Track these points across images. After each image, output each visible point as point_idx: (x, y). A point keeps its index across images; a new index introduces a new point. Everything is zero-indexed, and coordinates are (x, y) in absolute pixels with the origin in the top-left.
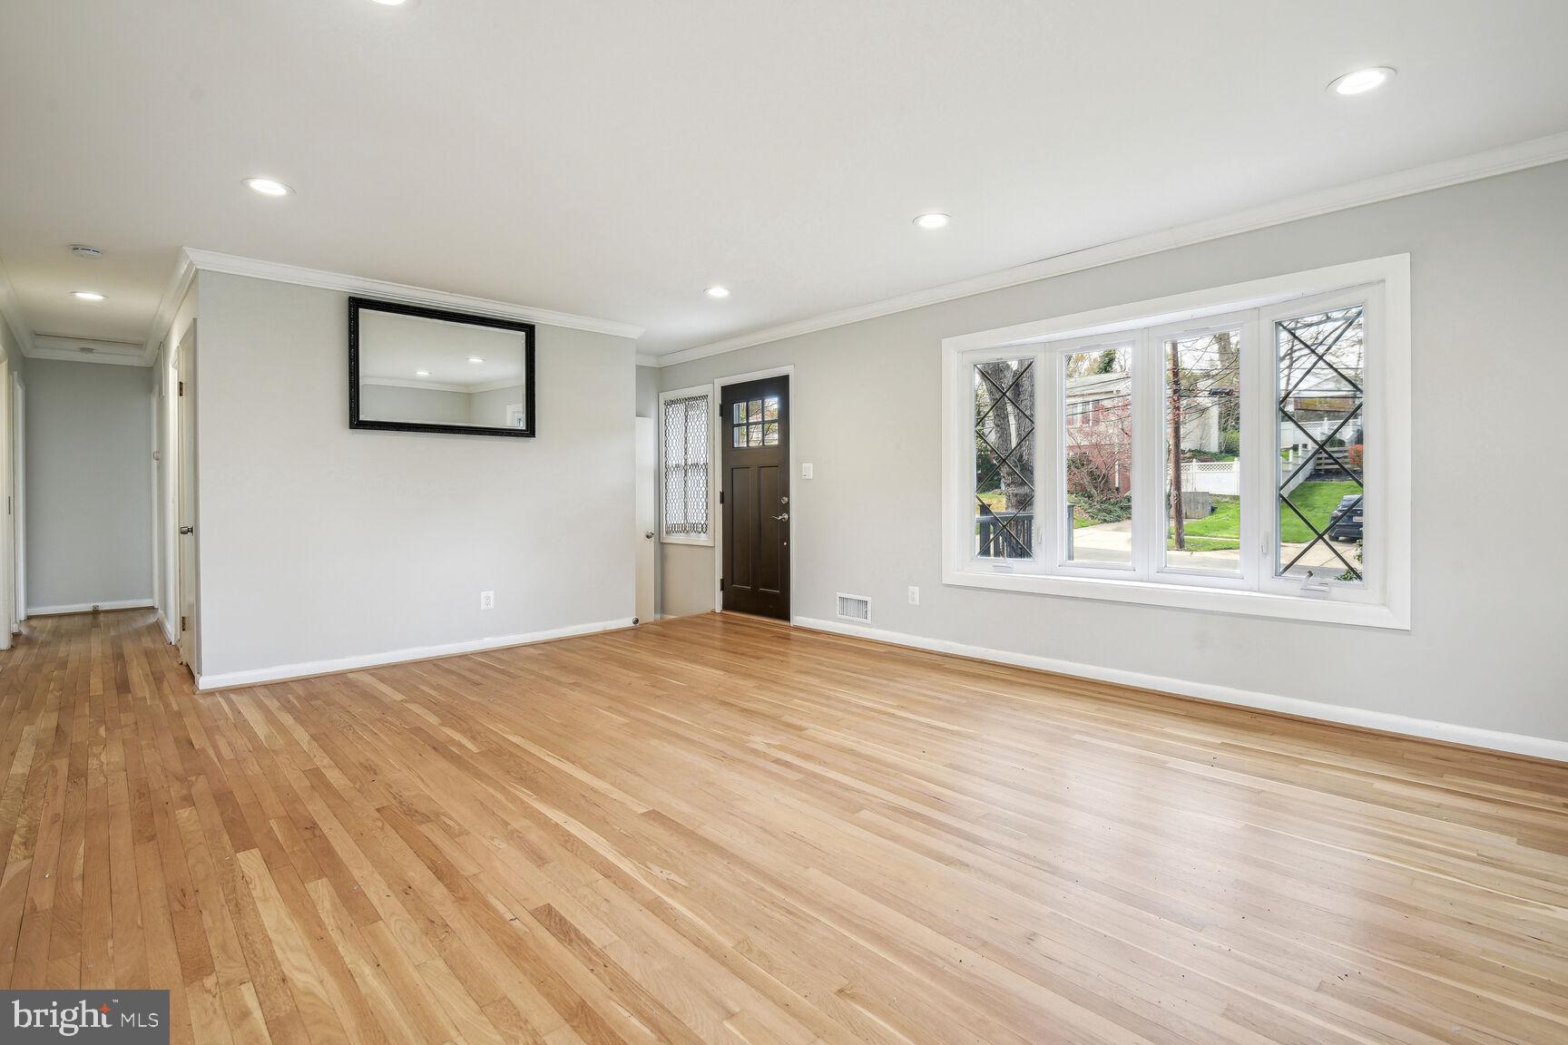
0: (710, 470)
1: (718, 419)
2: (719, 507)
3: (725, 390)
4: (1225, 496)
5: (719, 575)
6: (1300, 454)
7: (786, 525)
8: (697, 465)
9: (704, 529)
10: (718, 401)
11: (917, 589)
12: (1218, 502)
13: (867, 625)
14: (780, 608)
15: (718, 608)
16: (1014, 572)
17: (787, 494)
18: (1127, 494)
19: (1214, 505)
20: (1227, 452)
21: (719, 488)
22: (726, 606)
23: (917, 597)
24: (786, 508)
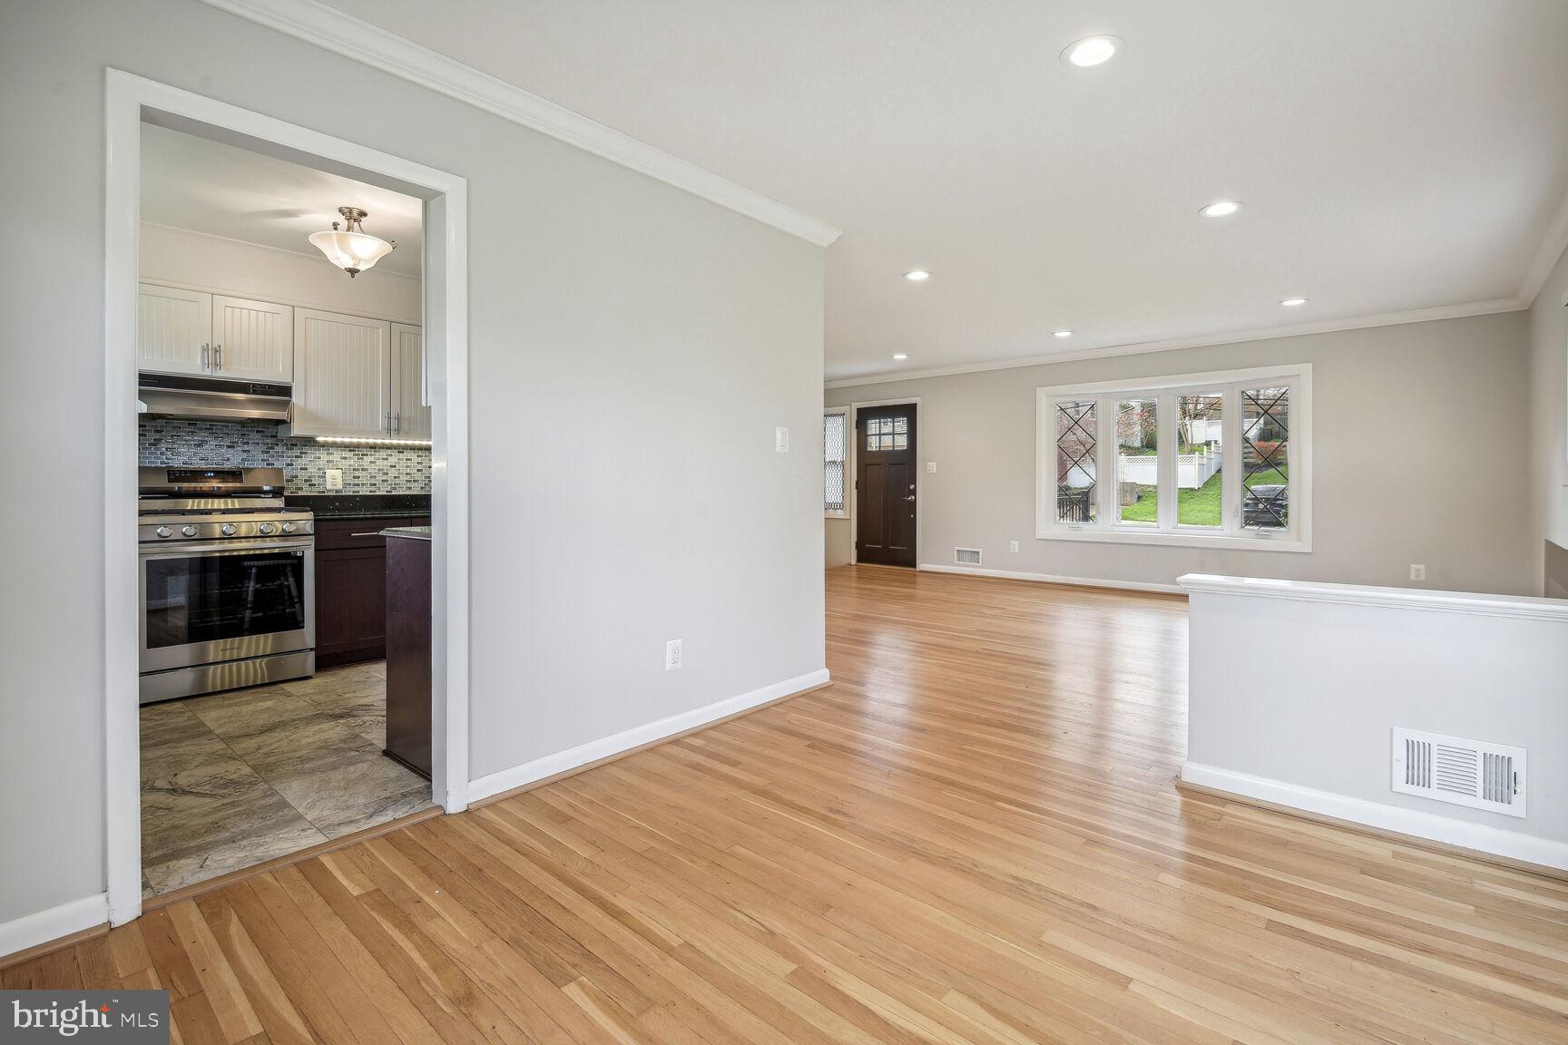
0: (847, 466)
1: (854, 432)
2: (854, 492)
3: (860, 411)
4: (1149, 486)
5: (854, 538)
6: (1213, 450)
7: (913, 504)
8: (834, 462)
9: (842, 506)
10: (855, 418)
11: (1017, 542)
12: (1143, 491)
13: (980, 567)
14: (907, 559)
15: (854, 562)
16: (1087, 530)
17: (914, 482)
18: (1065, 483)
19: (1140, 494)
20: (1148, 447)
21: (855, 478)
22: (859, 560)
23: (1017, 548)
24: (914, 492)
